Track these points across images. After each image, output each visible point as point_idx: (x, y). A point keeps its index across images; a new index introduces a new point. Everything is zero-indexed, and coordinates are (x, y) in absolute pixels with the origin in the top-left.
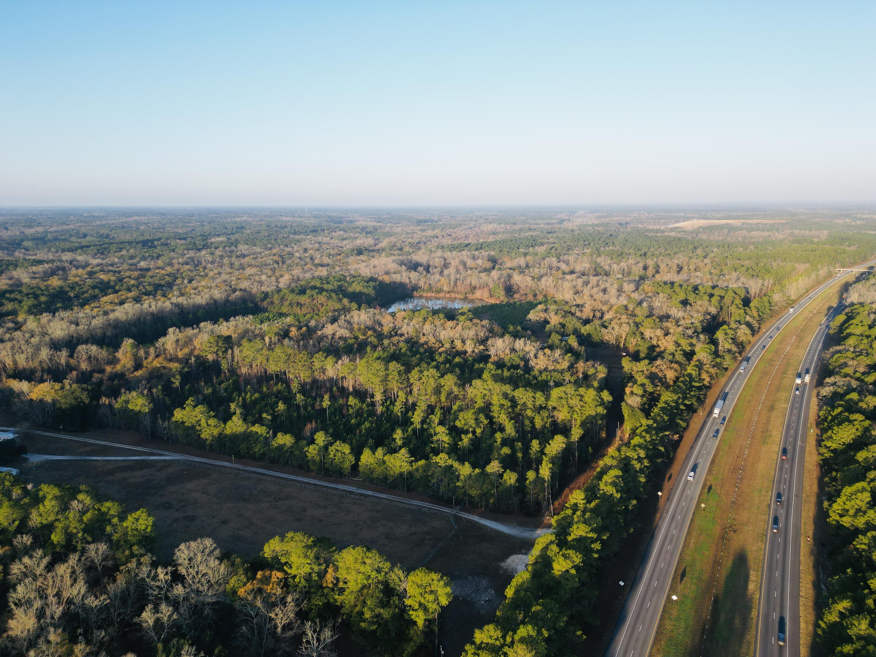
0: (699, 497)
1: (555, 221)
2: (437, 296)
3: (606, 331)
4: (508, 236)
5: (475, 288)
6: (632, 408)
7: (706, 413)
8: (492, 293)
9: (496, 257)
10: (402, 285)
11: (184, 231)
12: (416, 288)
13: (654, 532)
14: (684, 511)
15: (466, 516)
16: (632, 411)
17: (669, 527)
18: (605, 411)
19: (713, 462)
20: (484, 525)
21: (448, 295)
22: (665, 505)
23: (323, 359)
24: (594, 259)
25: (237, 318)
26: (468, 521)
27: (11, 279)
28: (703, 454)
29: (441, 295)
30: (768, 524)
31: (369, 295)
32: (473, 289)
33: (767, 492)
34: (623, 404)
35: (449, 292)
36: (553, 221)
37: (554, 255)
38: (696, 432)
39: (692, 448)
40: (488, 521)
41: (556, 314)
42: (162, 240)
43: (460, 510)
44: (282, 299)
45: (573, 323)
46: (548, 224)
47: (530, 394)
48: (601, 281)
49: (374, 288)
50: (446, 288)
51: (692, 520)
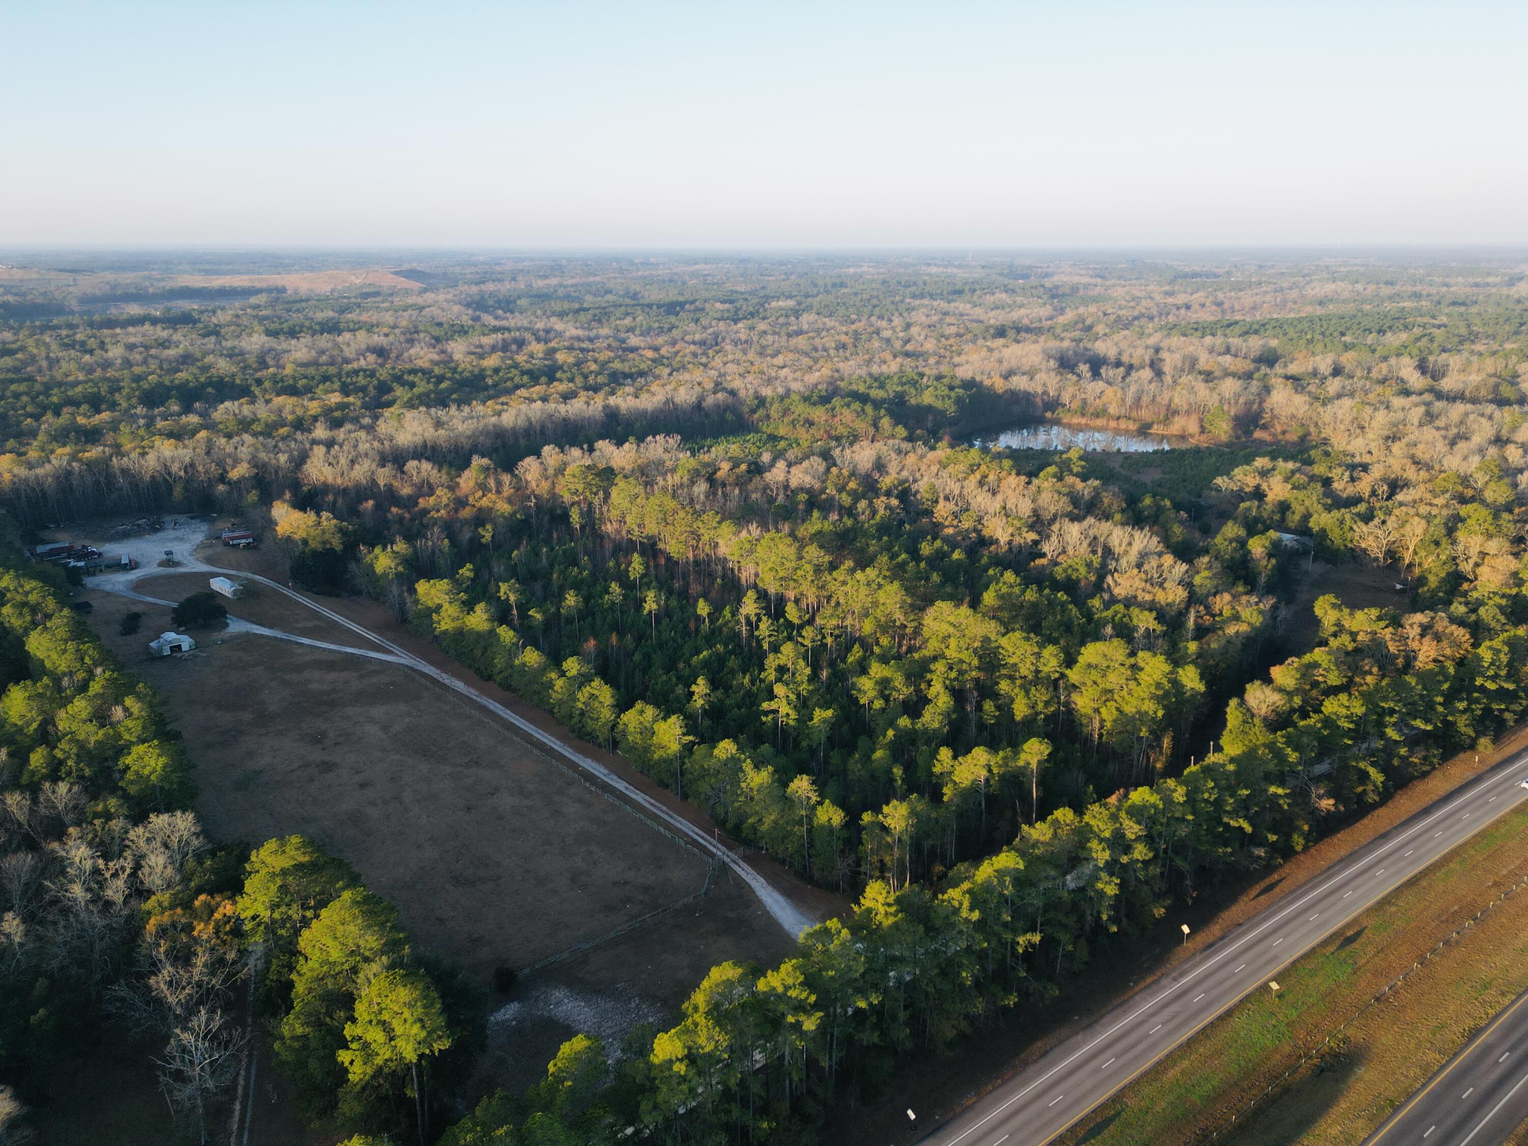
0: (1294, 963)
1: (1498, 279)
2: (1091, 423)
3: (1365, 529)
4: (1350, 308)
5: (1176, 412)
6: (1249, 714)
7: (1498, 757)
8: (1207, 426)
9: (1280, 351)
10: (1026, 398)
11: (748, 289)
12: (1053, 404)
13: (1103, 1016)
14: (1227, 984)
15: (743, 874)
16: (1245, 722)
17: (1153, 1015)
18: (1160, 713)
19: (1412, 883)
20: (760, 902)
21: (1113, 424)
22: (1188, 959)
23: (715, 524)
24: (1510, 366)
25: (658, 437)
26: (741, 885)
27: (443, 352)
28: (1403, 858)
29: (1100, 422)
30: (1431, 1079)
31: (942, 413)
32: (1171, 412)
33: (1503, 994)
34: (1233, 702)
35: (1118, 418)
36: (1491, 279)
37: (1415, 352)
38: (1427, 800)
39: (1385, 836)
40: (777, 896)
41: (1287, 480)
42: (697, 303)
43: (746, 859)
44: (786, 412)
45: (1307, 503)
46: (1476, 285)
47: (1029, 648)
48: (1471, 417)
49: (959, 401)
50: (1113, 410)
51: (1229, 1013)
